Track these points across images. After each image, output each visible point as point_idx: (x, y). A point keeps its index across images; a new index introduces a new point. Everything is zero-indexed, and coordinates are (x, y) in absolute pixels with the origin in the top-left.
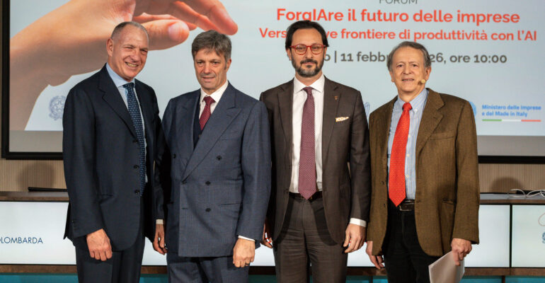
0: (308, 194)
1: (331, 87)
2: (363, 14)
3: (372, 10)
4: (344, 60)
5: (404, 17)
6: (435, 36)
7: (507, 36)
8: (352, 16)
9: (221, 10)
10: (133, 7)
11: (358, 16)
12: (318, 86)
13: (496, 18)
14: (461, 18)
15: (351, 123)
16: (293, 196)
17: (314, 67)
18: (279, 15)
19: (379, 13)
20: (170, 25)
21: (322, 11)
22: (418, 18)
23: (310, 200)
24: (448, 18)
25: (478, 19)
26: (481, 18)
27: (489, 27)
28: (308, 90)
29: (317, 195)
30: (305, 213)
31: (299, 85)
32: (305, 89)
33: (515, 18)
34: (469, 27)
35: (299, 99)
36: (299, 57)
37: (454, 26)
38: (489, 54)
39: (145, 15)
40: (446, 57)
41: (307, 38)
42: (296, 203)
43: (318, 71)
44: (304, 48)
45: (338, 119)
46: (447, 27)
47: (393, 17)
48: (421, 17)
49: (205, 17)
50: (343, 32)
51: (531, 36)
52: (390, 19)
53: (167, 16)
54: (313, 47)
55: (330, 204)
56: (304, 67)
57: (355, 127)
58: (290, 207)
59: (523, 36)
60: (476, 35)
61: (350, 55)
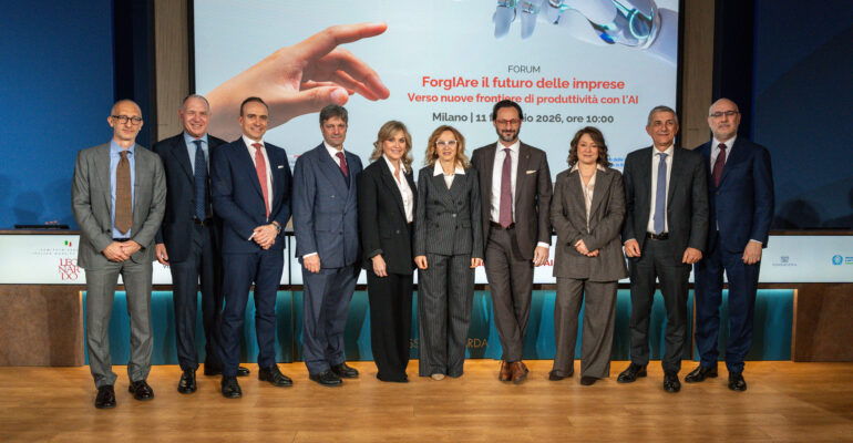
0: (506, 225)
1: (524, 149)
2: (495, 81)
3: (502, 78)
4: (479, 120)
5: (529, 84)
6: (554, 100)
7: (614, 100)
8: (485, 83)
9: (375, 78)
10: (301, 75)
11: (491, 83)
12: (515, 148)
13: (606, 85)
14: (576, 84)
15: (538, 175)
16: (493, 224)
17: (512, 135)
18: (424, 82)
19: (508, 81)
20: (333, 90)
21: (461, 79)
22: (540, 84)
23: (507, 229)
24: (565, 85)
25: (591, 86)
26: (593, 85)
27: (599, 93)
28: (507, 151)
29: (513, 225)
30: (503, 238)
31: (501, 147)
32: (505, 150)
33: (621, 85)
34: (582, 92)
35: (500, 157)
36: (502, 127)
37: (570, 91)
38: (599, 115)
39: (310, 82)
40: (564, 118)
41: (507, 114)
42: (494, 230)
43: (515, 137)
44: (505, 121)
45: (529, 172)
46: (565, 93)
47: (519, 84)
48: (543, 84)
49: (362, 84)
50: (478, 96)
51: (634, 100)
52: (517, 86)
53: (330, 83)
54: (511, 121)
55: (522, 232)
56: (505, 134)
57: (541, 177)
58: (490, 232)
59: (627, 100)
60: (588, 99)
61: (484, 116)
